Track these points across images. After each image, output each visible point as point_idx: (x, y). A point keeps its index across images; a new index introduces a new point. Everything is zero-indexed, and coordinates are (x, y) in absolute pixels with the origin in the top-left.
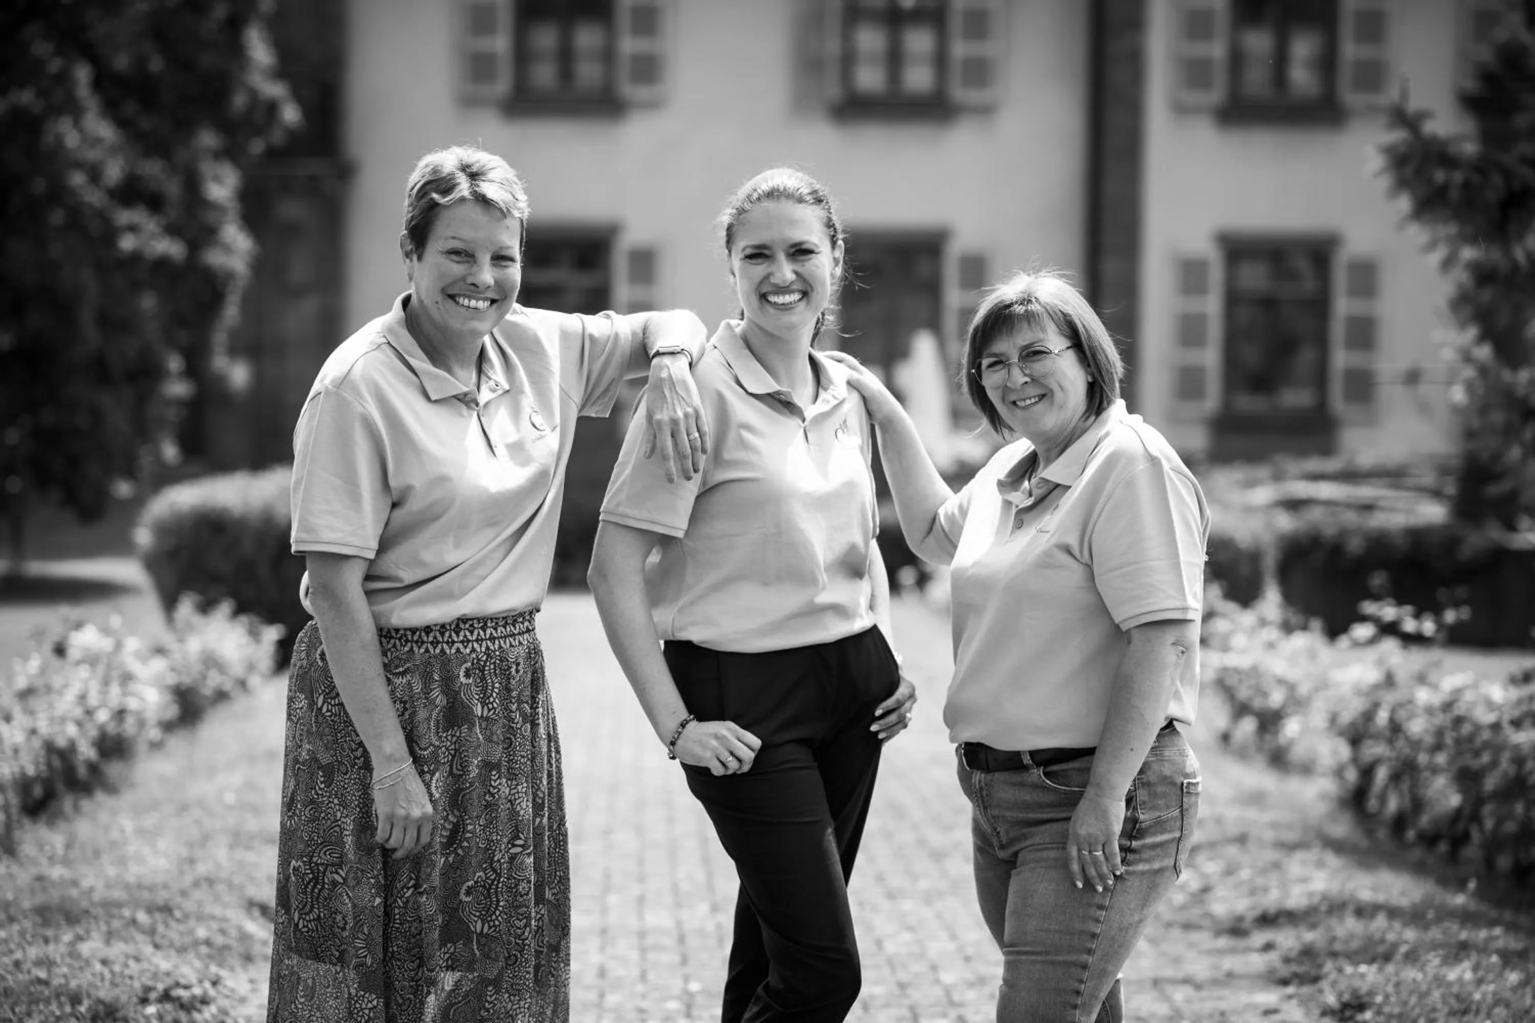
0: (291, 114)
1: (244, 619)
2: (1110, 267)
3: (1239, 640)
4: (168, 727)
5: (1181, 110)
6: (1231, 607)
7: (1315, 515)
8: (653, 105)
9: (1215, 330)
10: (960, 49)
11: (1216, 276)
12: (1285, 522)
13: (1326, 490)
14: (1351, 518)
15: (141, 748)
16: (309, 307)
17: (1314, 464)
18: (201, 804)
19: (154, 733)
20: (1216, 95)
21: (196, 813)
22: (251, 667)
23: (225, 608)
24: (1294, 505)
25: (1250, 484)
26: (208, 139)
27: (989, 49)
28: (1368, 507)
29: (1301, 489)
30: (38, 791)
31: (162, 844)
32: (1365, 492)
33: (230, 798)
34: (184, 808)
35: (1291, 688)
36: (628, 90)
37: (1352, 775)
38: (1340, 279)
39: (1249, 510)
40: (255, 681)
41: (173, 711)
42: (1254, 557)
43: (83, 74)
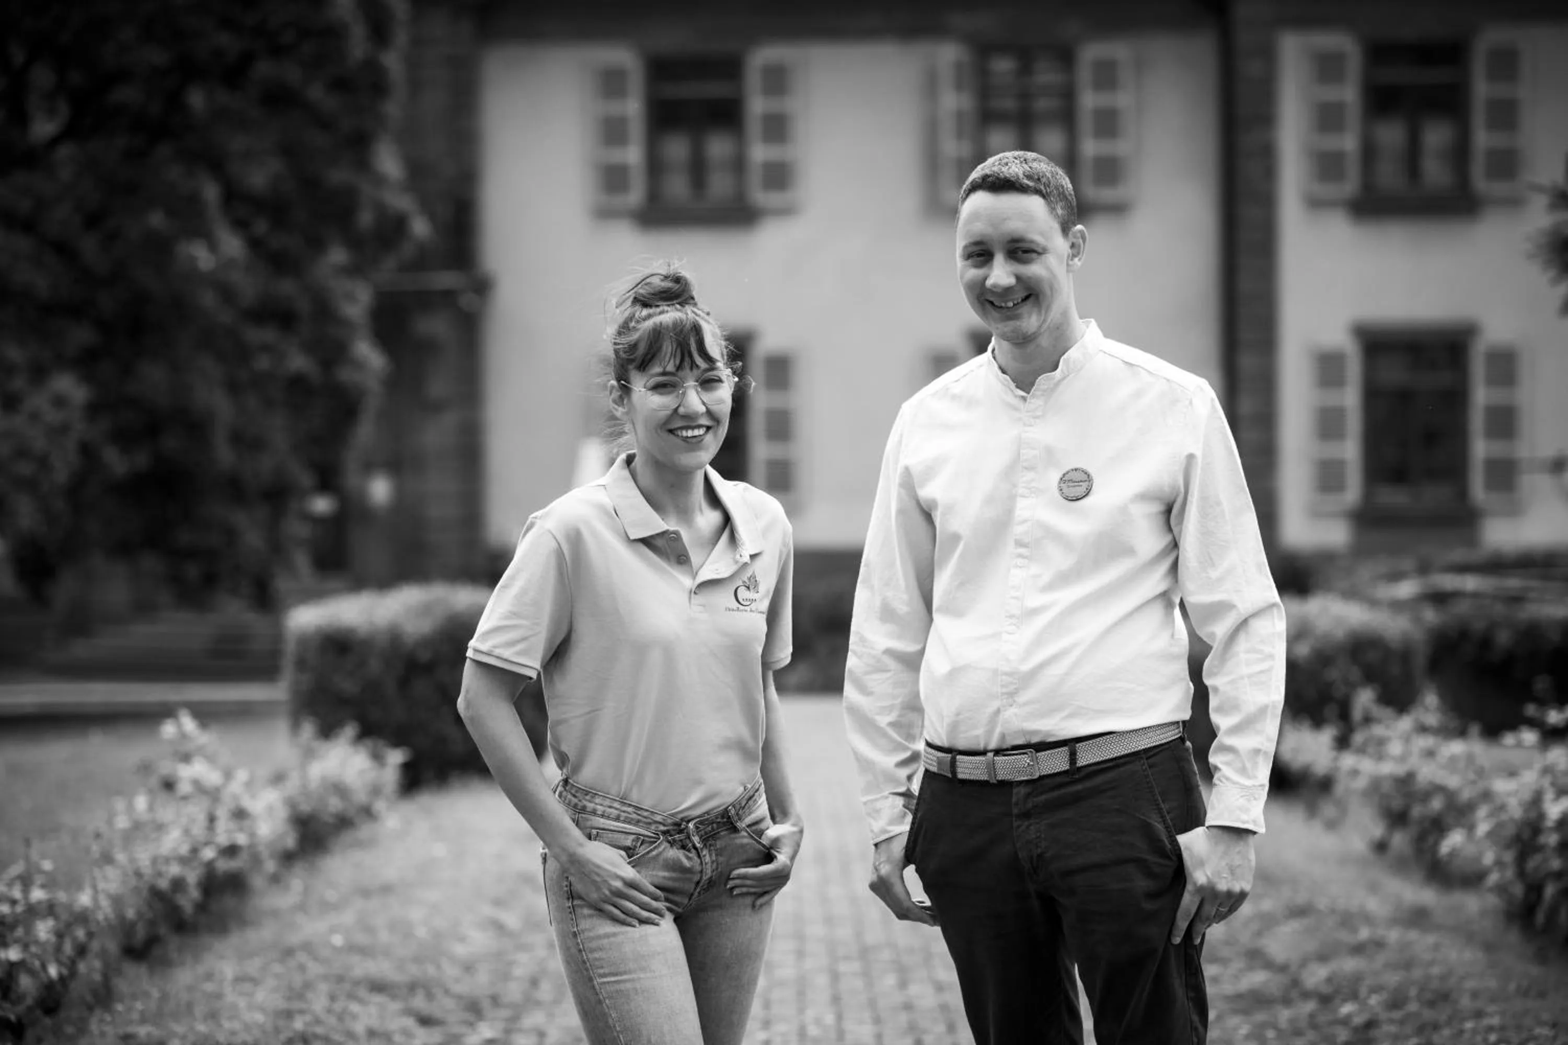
0: (420, 227)
1: (369, 742)
2: (1247, 362)
3: (1395, 748)
4: (288, 858)
5: (1315, 204)
6: (1385, 713)
7: (1462, 608)
8: (786, 211)
9: (1354, 423)
10: (1090, 147)
11: (1354, 369)
12: (1430, 615)
13: (1470, 583)
14: (1499, 609)
15: (257, 881)
16: (449, 421)
17: (1458, 555)
18: (307, 947)
19: (270, 866)
20: (1350, 186)
21: (302, 957)
22: (376, 791)
23: (350, 731)
24: (1439, 598)
25: (1395, 577)
26: (337, 255)
27: (1121, 147)
28: (1516, 599)
29: (1448, 582)
30: (141, 933)
31: (261, 995)
32: (1513, 583)
33: (338, 940)
34: (289, 952)
35: (1449, 795)
36: (760, 197)
37: (1518, 890)
38: (1478, 369)
39: (1397, 606)
40: (380, 806)
41: (290, 842)
42: (1405, 655)
43: (211, 192)
